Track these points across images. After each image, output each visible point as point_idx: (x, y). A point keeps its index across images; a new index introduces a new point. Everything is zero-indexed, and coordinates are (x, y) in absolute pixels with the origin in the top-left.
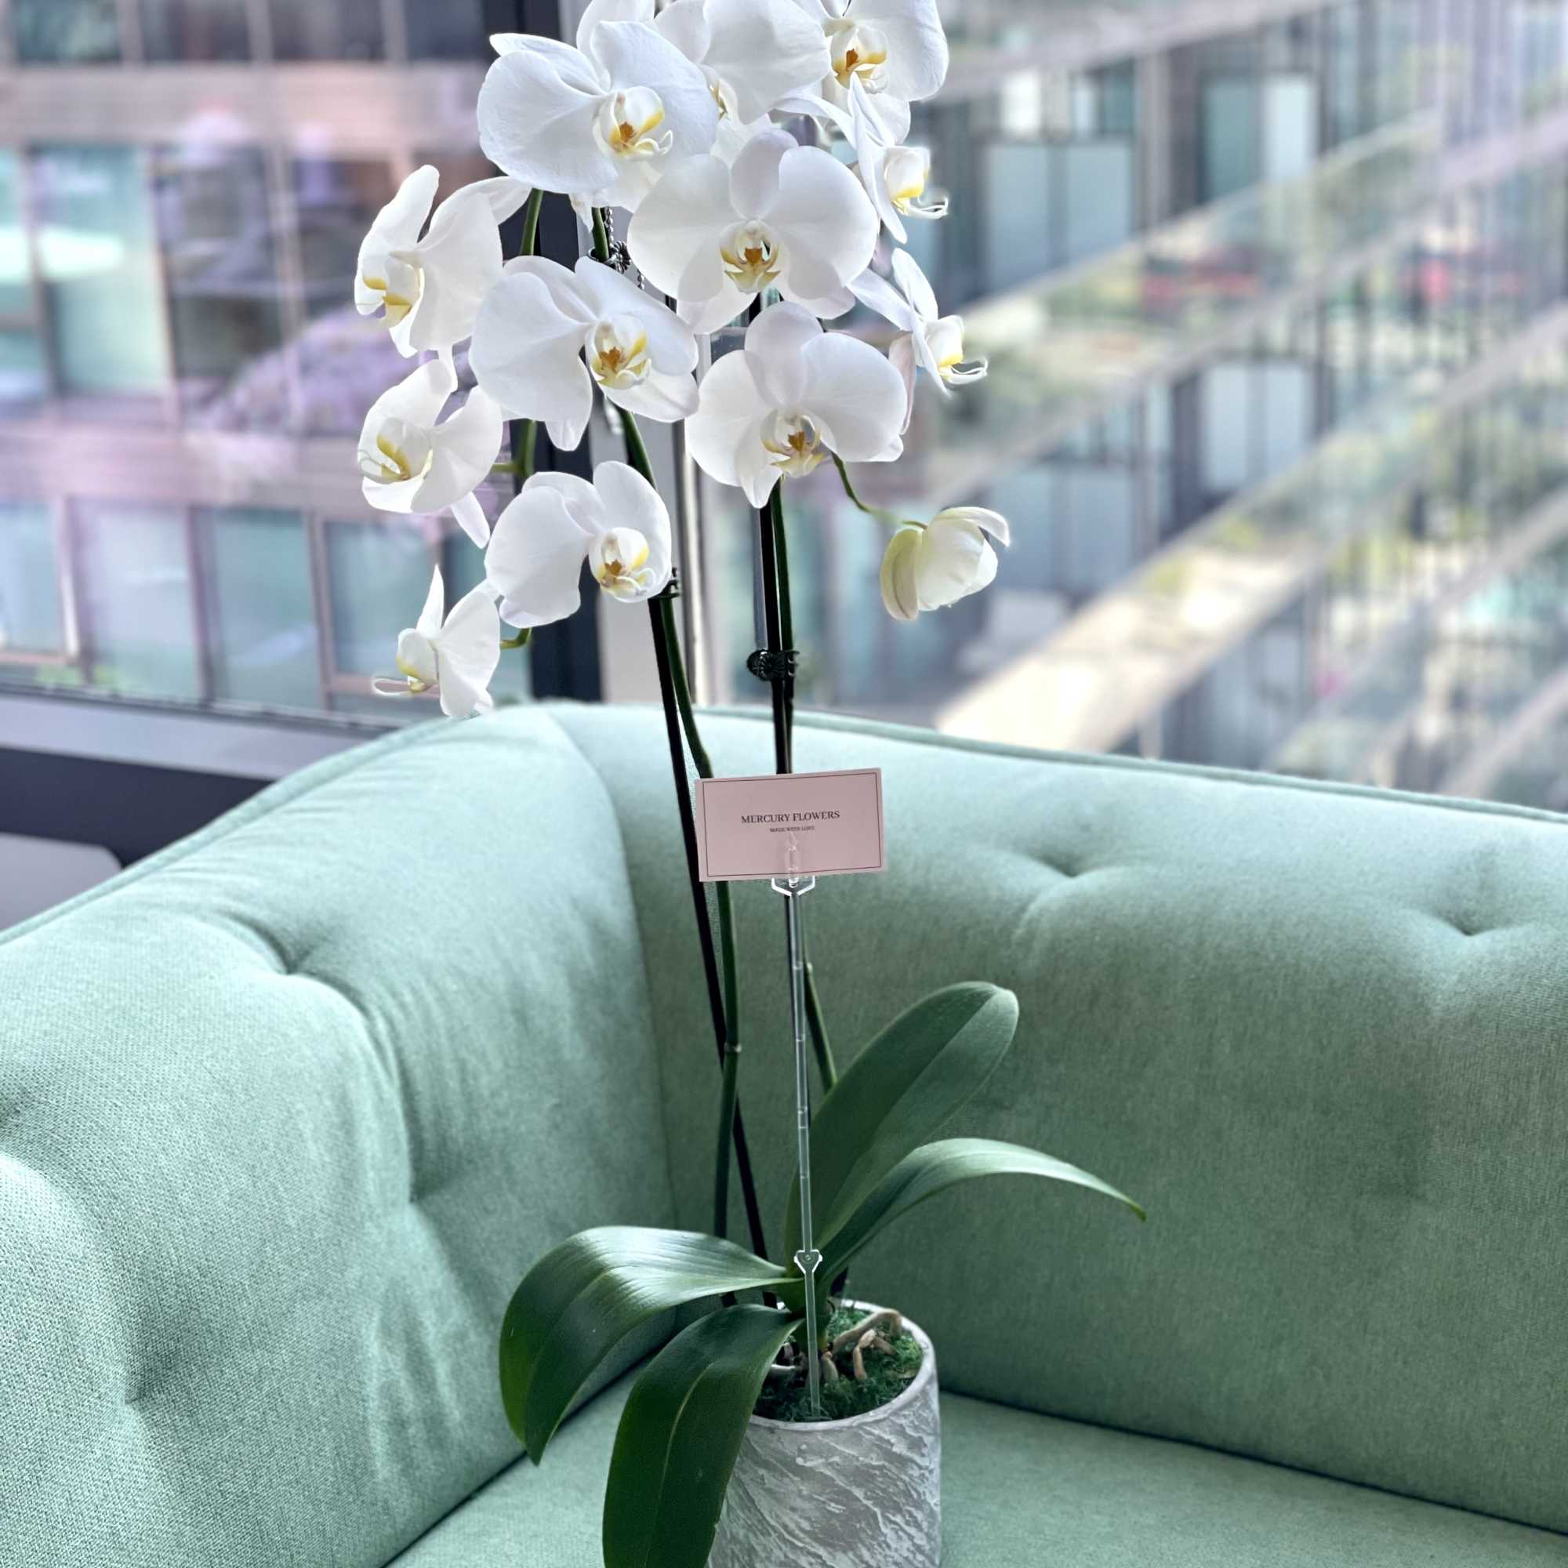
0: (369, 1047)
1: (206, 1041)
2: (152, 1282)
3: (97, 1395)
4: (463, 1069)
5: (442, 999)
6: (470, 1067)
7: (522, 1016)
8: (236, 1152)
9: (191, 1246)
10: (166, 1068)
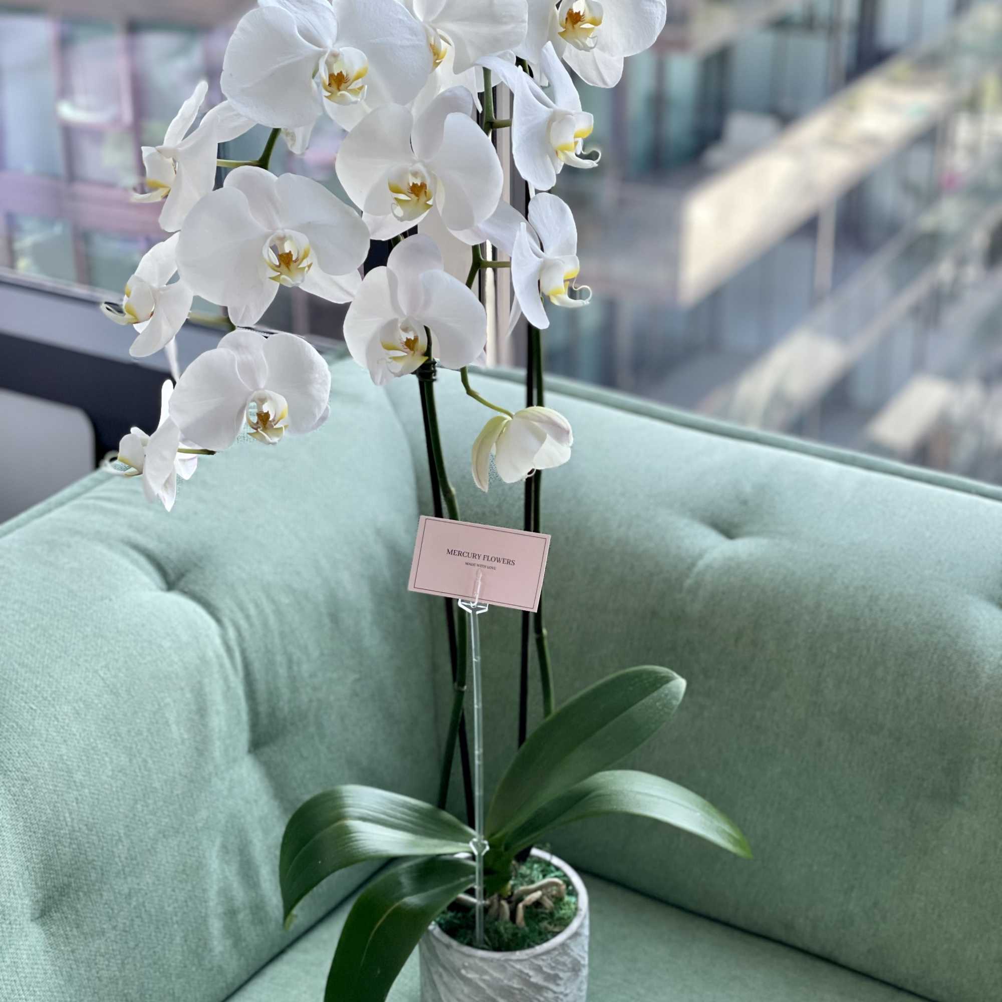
0: (222, 651)
1: (102, 654)
2: (52, 838)
3: (8, 922)
4: (290, 661)
5: (278, 612)
6: (295, 658)
7: (335, 618)
8: (119, 738)
9: (82, 810)
10: (71, 677)
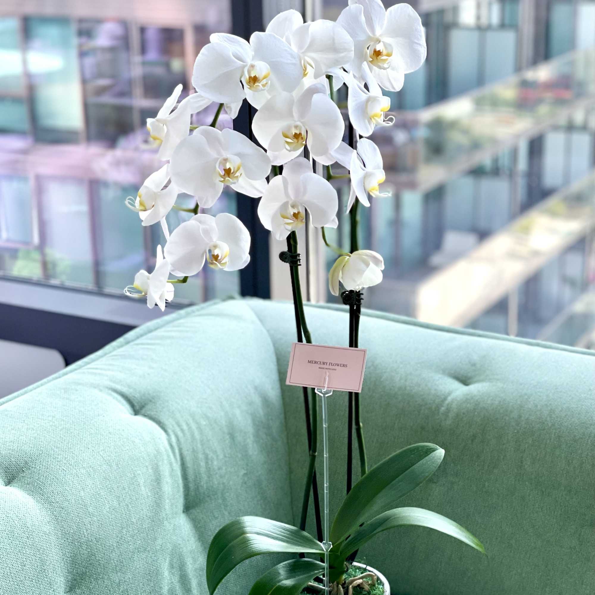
0: (168, 447)
1: (101, 443)
2: (76, 544)
3: (52, 590)
4: (207, 458)
5: (199, 428)
6: (210, 456)
7: (232, 437)
8: (112, 490)
9: (93, 529)
10: (84, 455)
